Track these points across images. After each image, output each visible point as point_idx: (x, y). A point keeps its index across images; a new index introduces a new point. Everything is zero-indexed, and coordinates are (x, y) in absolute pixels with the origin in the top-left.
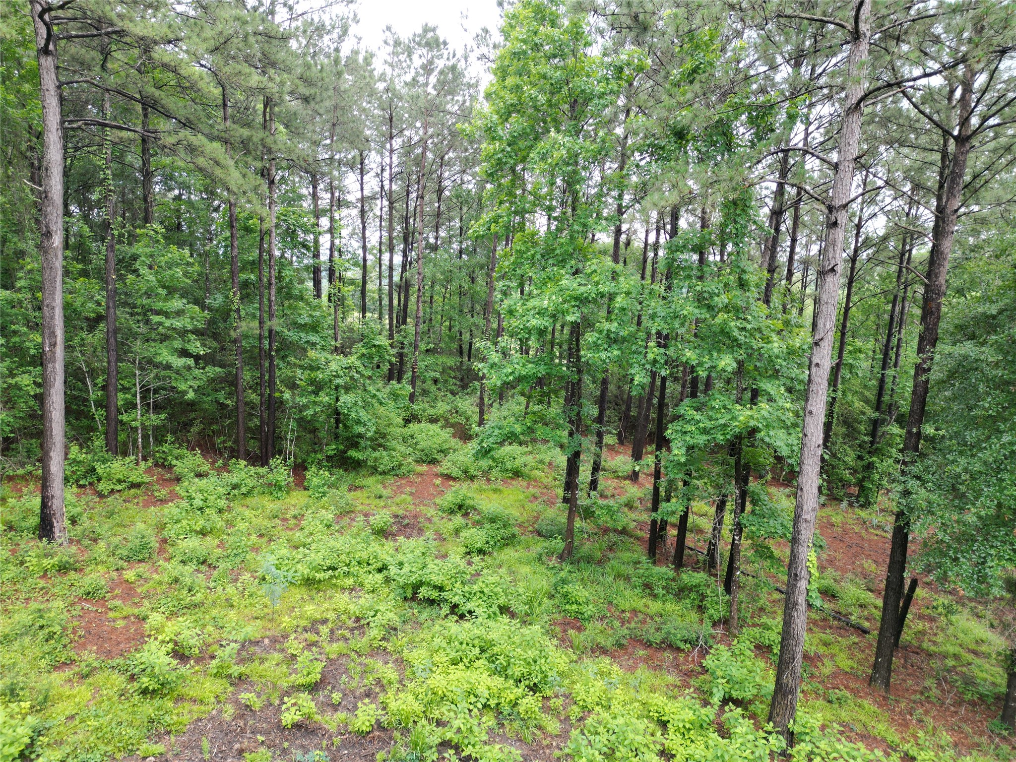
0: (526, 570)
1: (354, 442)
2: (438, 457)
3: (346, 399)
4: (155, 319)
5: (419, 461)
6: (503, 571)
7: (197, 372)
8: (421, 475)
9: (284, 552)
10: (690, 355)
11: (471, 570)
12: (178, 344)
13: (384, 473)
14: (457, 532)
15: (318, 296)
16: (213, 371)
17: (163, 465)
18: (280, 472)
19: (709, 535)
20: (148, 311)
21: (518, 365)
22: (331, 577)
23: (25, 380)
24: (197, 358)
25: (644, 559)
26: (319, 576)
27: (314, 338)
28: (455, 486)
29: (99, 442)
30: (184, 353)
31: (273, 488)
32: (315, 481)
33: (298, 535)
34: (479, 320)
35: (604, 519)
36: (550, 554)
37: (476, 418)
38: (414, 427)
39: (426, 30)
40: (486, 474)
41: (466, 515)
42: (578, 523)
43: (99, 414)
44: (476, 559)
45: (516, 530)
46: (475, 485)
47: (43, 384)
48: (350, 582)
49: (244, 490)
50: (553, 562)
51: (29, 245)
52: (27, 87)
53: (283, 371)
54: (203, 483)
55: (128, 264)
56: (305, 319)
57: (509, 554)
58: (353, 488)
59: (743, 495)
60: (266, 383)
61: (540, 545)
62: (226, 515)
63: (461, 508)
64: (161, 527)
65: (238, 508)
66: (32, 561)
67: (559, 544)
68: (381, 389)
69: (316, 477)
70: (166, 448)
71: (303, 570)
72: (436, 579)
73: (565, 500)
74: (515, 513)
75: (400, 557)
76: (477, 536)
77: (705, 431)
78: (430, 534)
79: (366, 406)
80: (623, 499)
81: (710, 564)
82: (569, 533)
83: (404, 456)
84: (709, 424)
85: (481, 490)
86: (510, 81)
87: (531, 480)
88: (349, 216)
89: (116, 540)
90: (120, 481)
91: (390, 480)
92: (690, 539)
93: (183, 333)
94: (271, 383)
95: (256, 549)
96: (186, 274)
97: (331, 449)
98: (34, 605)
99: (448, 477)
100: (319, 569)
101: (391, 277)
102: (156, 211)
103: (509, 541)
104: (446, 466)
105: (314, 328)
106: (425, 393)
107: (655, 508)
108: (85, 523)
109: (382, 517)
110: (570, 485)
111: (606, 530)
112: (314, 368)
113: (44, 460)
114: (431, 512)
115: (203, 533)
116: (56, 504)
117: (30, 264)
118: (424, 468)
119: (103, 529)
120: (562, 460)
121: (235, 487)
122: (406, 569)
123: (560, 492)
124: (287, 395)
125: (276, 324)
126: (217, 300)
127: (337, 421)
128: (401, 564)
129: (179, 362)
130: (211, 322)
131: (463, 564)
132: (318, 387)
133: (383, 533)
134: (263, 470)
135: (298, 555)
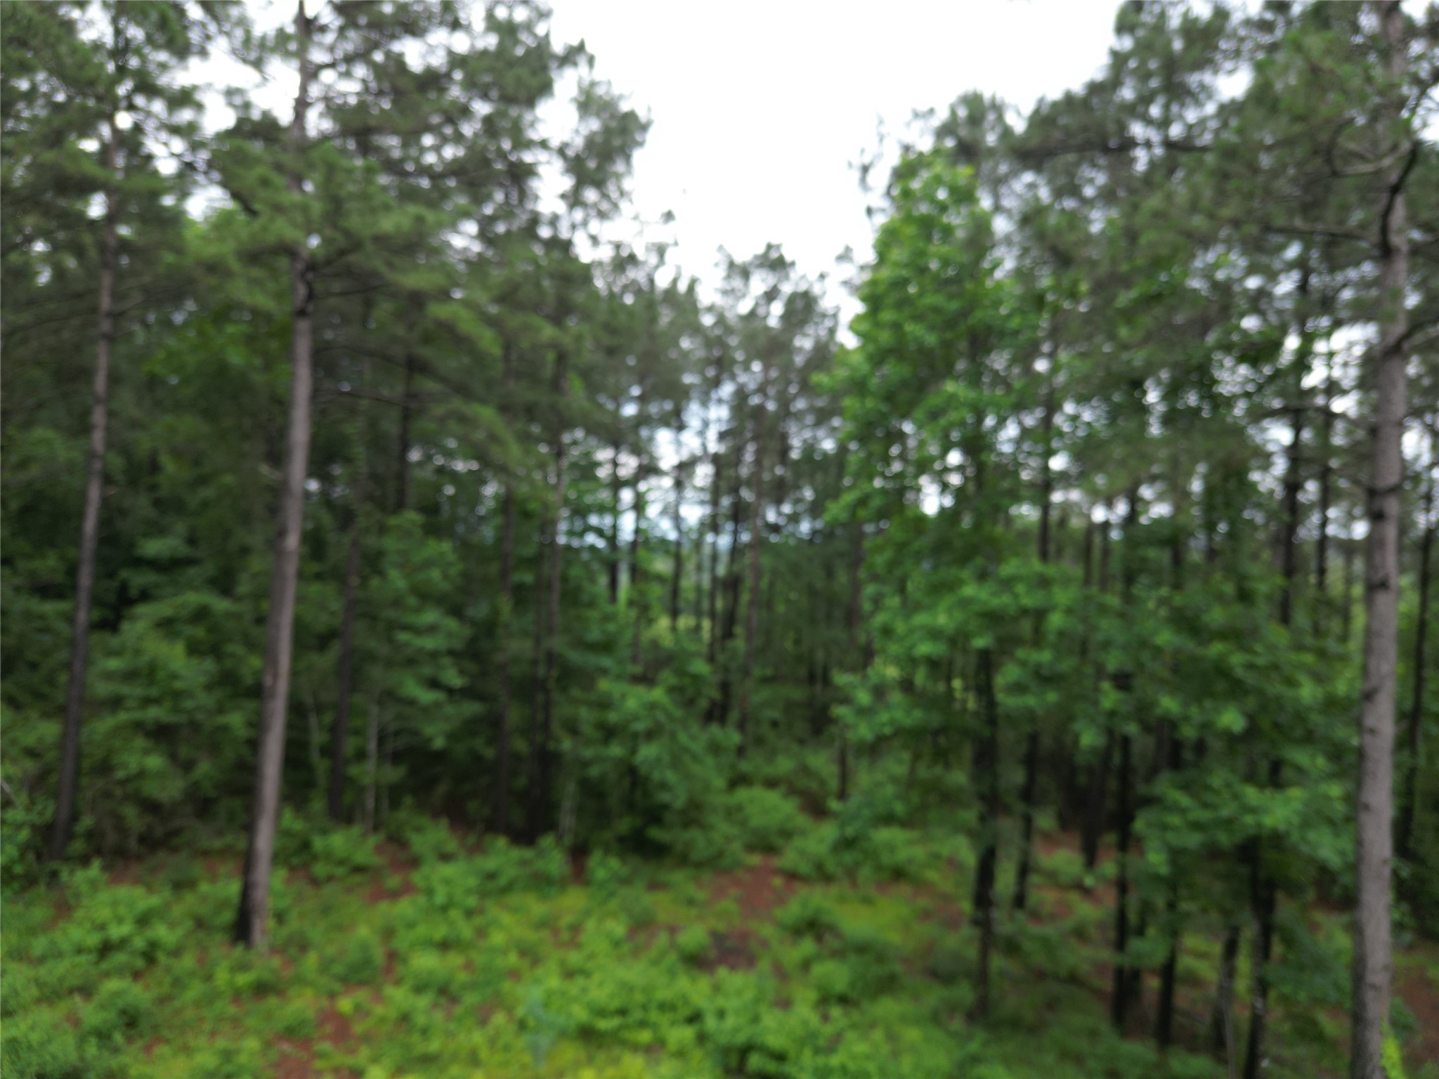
0: (913, 1034)
1: (656, 815)
2: (778, 841)
3: (647, 752)
4: (403, 637)
5: (750, 848)
6: (878, 1035)
7: (449, 710)
8: (751, 870)
9: (554, 982)
10: (1169, 704)
11: (828, 1030)
12: (427, 671)
13: (699, 865)
14: (806, 965)
15: (613, 598)
16: (472, 708)
17: (397, 841)
18: (554, 859)
19: (1213, 992)
20: (393, 626)
21: (899, 712)
22: (620, 1028)
23: (236, 720)
24: (450, 691)
25: (1105, 1027)
26: (604, 1024)
27: (606, 662)
28: (803, 891)
29: (318, 805)
30: (434, 684)
31: (541, 883)
32: (600, 874)
33: (574, 958)
34: (840, 634)
35: (1039, 959)
36: (952, 1009)
37: (834, 784)
38: (742, 794)
39: (769, 247)
40: (851, 874)
41: (819, 939)
42: (997, 962)
43: (321, 766)
44: (836, 1012)
45: (898, 968)
46: (834, 890)
47: (258, 725)
48: (645, 1036)
49: (503, 881)
50: (957, 1024)
51: (256, 539)
52: (274, 345)
53: (562, 710)
54: (447, 870)
55: (373, 562)
56: (594, 634)
57: (887, 1007)
58: (654, 886)
59: (1267, 931)
60: (540, 727)
61: (935, 995)
62: (478, 920)
63: (814, 927)
64: (388, 933)
65: (493, 910)
66: (222, 976)
67: (965, 993)
68: (696, 738)
69: (603, 866)
70: (402, 815)
71: (580, 1014)
72: (774, 1041)
73: (976, 922)
74: (894, 938)
75: (720, 1002)
76: (837, 974)
77: (1197, 826)
78: (764, 965)
79: (676, 763)
80: (1068, 924)
81: (1217, 1044)
82: (981, 977)
83: (729, 839)
84: (1204, 815)
85: (842, 900)
86: (887, 316)
87: (921, 886)
88: (659, 490)
89: (330, 950)
90: (341, 863)
91: (707, 876)
92: (1183, 997)
93: (434, 655)
94: (546, 726)
95: (515, 975)
96: (446, 576)
97: (624, 825)
98: (221, 1043)
99: (792, 876)
100: (602, 1013)
101: (713, 569)
102: (412, 494)
103: (887, 985)
104: (790, 858)
105: (606, 646)
106: (759, 741)
107: (1120, 945)
108: (294, 924)
109: (695, 936)
110: (983, 897)
111: (1041, 975)
112: (604, 704)
113: (249, 828)
114: (767, 931)
115: (444, 946)
116: (259, 894)
117: (256, 564)
118: (755, 860)
119: (315, 933)
120: (969, 857)
121: (491, 876)
122: (730, 1022)
123: (966, 906)
124: (567, 744)
125: (558, 643)
126: (480, 610)
127: (634, 784)
128: (721, 1014)
129: (426, 696)
130: (473, 641)
131: (814, 1019)
132: (609, 733)
133: (697, 962)
134: (528, 853)
135: (574, 987)
